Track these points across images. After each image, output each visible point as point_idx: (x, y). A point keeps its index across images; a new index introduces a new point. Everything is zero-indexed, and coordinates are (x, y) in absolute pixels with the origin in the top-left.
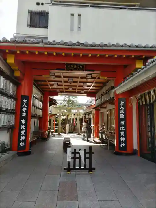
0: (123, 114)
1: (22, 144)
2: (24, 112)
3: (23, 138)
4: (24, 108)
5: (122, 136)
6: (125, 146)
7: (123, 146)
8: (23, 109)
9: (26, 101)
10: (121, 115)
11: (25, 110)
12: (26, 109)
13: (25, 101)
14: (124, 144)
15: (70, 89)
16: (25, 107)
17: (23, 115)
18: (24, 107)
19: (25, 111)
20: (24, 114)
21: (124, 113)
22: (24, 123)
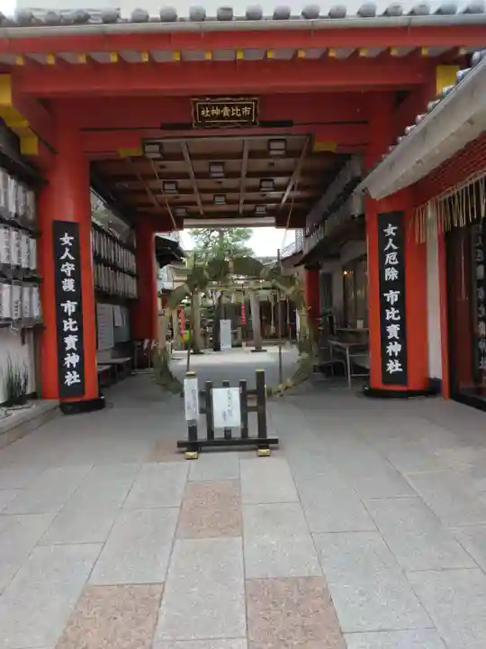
0: (395, 266)
1: (72, 378)
2: (68, 277)
3: (72, 360)
4: (67, 264)
5: (393, 340)
6: (401, 370)
7: (397, 369)
8: (63, 266)
9: (71, 241)
10: (387, 270)
11: (69, 269)
12: (73, 265)
13: (66, 239)
14: (398, 364)
15: (220, 204)
16: (70, 262)
17: (64, 288)
18: (67, 260)
19: (69, 274)
20: (69, 285)
21: (397, 262)
22: (72, 313)
